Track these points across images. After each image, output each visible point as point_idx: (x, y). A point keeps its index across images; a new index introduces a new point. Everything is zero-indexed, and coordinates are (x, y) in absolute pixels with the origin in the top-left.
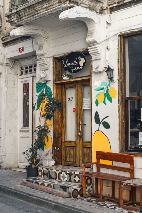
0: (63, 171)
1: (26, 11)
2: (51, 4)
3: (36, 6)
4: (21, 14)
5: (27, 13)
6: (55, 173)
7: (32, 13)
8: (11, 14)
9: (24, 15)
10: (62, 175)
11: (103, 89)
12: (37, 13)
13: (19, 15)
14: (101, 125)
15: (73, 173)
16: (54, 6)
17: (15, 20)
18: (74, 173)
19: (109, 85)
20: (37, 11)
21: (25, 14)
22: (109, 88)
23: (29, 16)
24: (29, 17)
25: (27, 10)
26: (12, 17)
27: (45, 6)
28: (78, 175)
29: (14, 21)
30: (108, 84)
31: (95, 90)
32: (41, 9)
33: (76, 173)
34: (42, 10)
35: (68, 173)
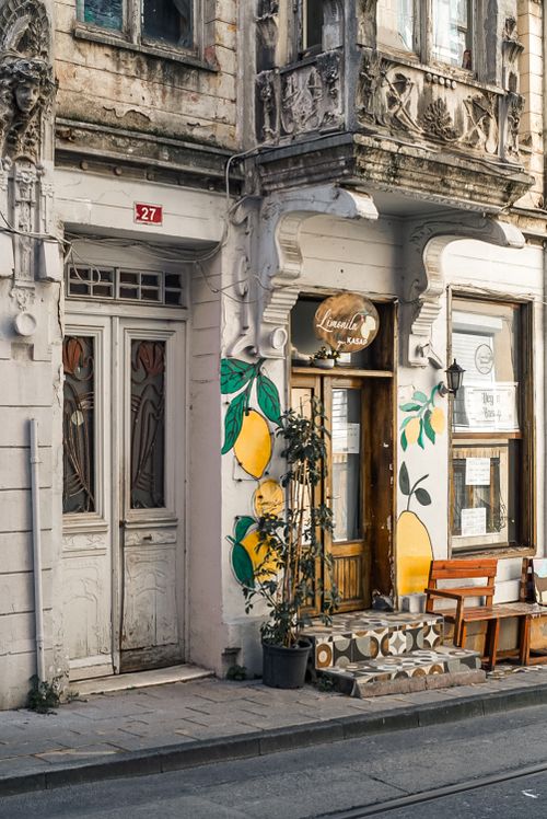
0: (395, 629)
1: (421, 166)
2: (485, 191)
3: (451, 173)
4: (401, 165)
5: (420, 176)
6: (373, 639)
7: (433, 183)
8: (372, 148)
9: (408, 173)
10: (391, 641)
11: (417, 408)
12: (445, 189)
13: (396, 167)
14: (414, 495)
15: (421, 625)
16: (490, 200)
17: (377, 172)
18: (425, 624)
19: (432, 401)
20: (448, 186)
21: (414, 175)
22: (431, 408)
23: (422, 185)
24: (421, 189)
25: (425, 167)
26: (372, 158)
27: (471, 187)
28: (434, 626)
29: (369, 171)
30: (429, 398)
31: (402, 408)
32: (459, 189)
33: (429, 624)
34: (460, 193)
35: (410, 631)
